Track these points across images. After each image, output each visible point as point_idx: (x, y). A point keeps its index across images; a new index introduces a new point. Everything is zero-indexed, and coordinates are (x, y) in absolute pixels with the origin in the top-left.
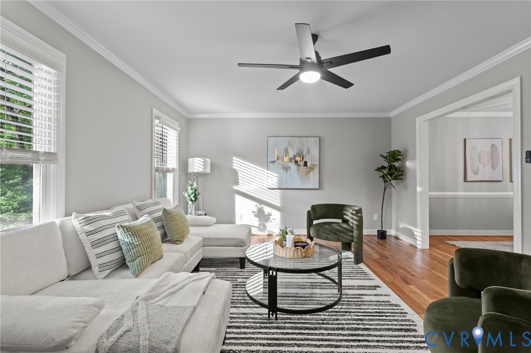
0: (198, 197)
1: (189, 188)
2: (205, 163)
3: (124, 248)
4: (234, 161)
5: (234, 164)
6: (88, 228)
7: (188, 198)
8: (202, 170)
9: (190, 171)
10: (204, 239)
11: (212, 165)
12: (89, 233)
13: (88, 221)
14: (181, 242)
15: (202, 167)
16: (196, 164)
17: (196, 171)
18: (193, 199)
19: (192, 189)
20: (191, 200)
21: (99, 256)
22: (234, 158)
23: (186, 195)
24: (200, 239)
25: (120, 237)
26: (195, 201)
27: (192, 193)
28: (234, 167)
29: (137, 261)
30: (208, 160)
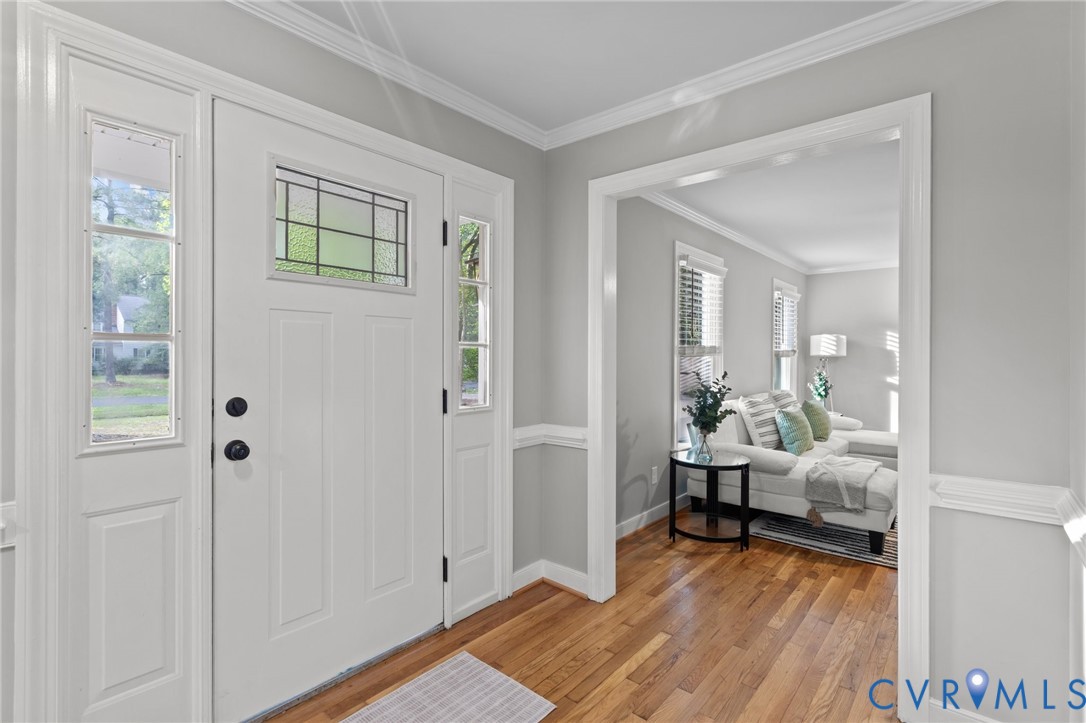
0: (830, 391)
1: (817, 378)
2: (838, 341)
3: (782, 431)
4: (889, 338)
5: (888, 342)
6: (752, 410)
7: (815, 392)
8: (834, 353)
9: (813, 352)
10: (850, 444)
11: (849, 344)
12: (753, 415)
13: (752, 404)
14: (826, 440)
15: (835, 348)
16: (823, 344)
17: (823, 353)
18: (823, 393)
19: (821, 380)
20: (820, 394)
21: (762, 435)
22: (889, 333)
23: (812, 387)
24: (846, 442)
25: (778, 420)
26: (826, 396)
27: (821, 386)
28: (889, 348)
29: (796, 443)
30: (844, 337)
